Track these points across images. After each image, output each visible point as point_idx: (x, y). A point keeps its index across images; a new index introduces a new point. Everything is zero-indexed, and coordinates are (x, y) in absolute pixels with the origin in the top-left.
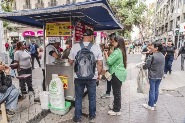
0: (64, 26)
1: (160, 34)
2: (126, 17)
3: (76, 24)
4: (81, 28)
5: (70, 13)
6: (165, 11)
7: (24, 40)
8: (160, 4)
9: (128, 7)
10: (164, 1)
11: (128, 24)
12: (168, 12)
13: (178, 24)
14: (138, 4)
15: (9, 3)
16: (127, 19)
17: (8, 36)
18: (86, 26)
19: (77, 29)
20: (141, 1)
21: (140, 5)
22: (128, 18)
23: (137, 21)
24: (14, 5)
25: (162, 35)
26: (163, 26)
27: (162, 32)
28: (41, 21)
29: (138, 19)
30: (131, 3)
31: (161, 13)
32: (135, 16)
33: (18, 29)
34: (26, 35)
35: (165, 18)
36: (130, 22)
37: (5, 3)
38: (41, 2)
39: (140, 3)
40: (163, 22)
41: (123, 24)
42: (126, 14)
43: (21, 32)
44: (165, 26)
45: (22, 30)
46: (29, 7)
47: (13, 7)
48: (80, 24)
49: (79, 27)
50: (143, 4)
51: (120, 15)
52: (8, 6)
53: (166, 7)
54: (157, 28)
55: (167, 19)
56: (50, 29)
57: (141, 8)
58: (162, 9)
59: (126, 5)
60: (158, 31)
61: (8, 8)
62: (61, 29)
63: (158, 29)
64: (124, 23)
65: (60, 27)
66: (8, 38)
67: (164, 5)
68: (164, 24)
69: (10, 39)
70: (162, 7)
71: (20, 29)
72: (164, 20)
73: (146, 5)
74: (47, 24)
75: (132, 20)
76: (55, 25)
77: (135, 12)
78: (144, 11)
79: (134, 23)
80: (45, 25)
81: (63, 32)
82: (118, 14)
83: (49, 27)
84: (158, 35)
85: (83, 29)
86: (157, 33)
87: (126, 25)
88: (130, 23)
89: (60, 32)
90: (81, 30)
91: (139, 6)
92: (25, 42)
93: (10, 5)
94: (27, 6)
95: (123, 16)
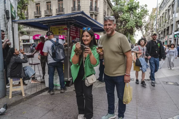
0: (62, 28)
1: (162, 37)
2: (127, 21)
3: (70, 27)
4: (74, 30)
5: (66, 20)
6: (167, 15)
7: (34, 43)
8: (162, 9)
9: (129, 12)
10: (166, 6)
11: (129, 28)
12: (170, 16)
13: (178, 28)
14: (140, 9)
15: (23, 11)
16: (128, 23)
17: (20, 39)
18: (79, 28)
19: (71, 30)
20: (142, 7)
21: (141, 9)
22: (130, 22)
23: (138, 25)
24: (27, 12)
25: (164, 38)
26: (165, 29)
27: (164, 36)
28: (47, 25)
29: (139, 23)
30: (133, 8)
31: (163, 17)
32: (136, 20)
33: (29, 33)
34: (36, 38)
35: (167, 22)
36: (131, 25)
37: (20, 11)
38: (49, 9)
39: (141, 8)
40: (164, 25)
41: (124, 27)
42: (127, 19)
43: (31, 36)
44: (167, 30)
45: (32, 34)
46: (39, 13)
47: (25, 13)
48: (74, 27)
49: (72, 29)
50: (144, 9)
51: (122, 19)
52: (22, 13)
53: (167, 11)
54: (160, 31)
55: (168, 23)
56: (53, 30)
57: (142, 12)
58: (164, 13)
59: (128, 10)
60: (160, 34)
61: (21, 14)
62: (60, 30)
63: (160, 33)
64: (126, 27)
65: (59, 29)
66: (20, 41)
67: (166, 9)
68: (166, 27)
69: (22, 41)
70: (164, 11)
71: (31, 32)
72: (166, 24)
73: (147, 10)
74: (51, 27)
75: (133, 24)
76: (56, 27)
77: (136, 17)
78: (145, 15)
79: (136, 27)
80: (50, 28)
81: (61, 32)
82: (120, 19)
83: (52, 29)
84: (161, 38)
85: (76, 30)
86: (160, 37)
87: (128, 28)
88: (131, 27)
89: (59, 33)
90: (75, 31)
91: (140, 11)
92: (35, 44)
93: (23, 12)
94: (38, 13)
95: (125, 20)
